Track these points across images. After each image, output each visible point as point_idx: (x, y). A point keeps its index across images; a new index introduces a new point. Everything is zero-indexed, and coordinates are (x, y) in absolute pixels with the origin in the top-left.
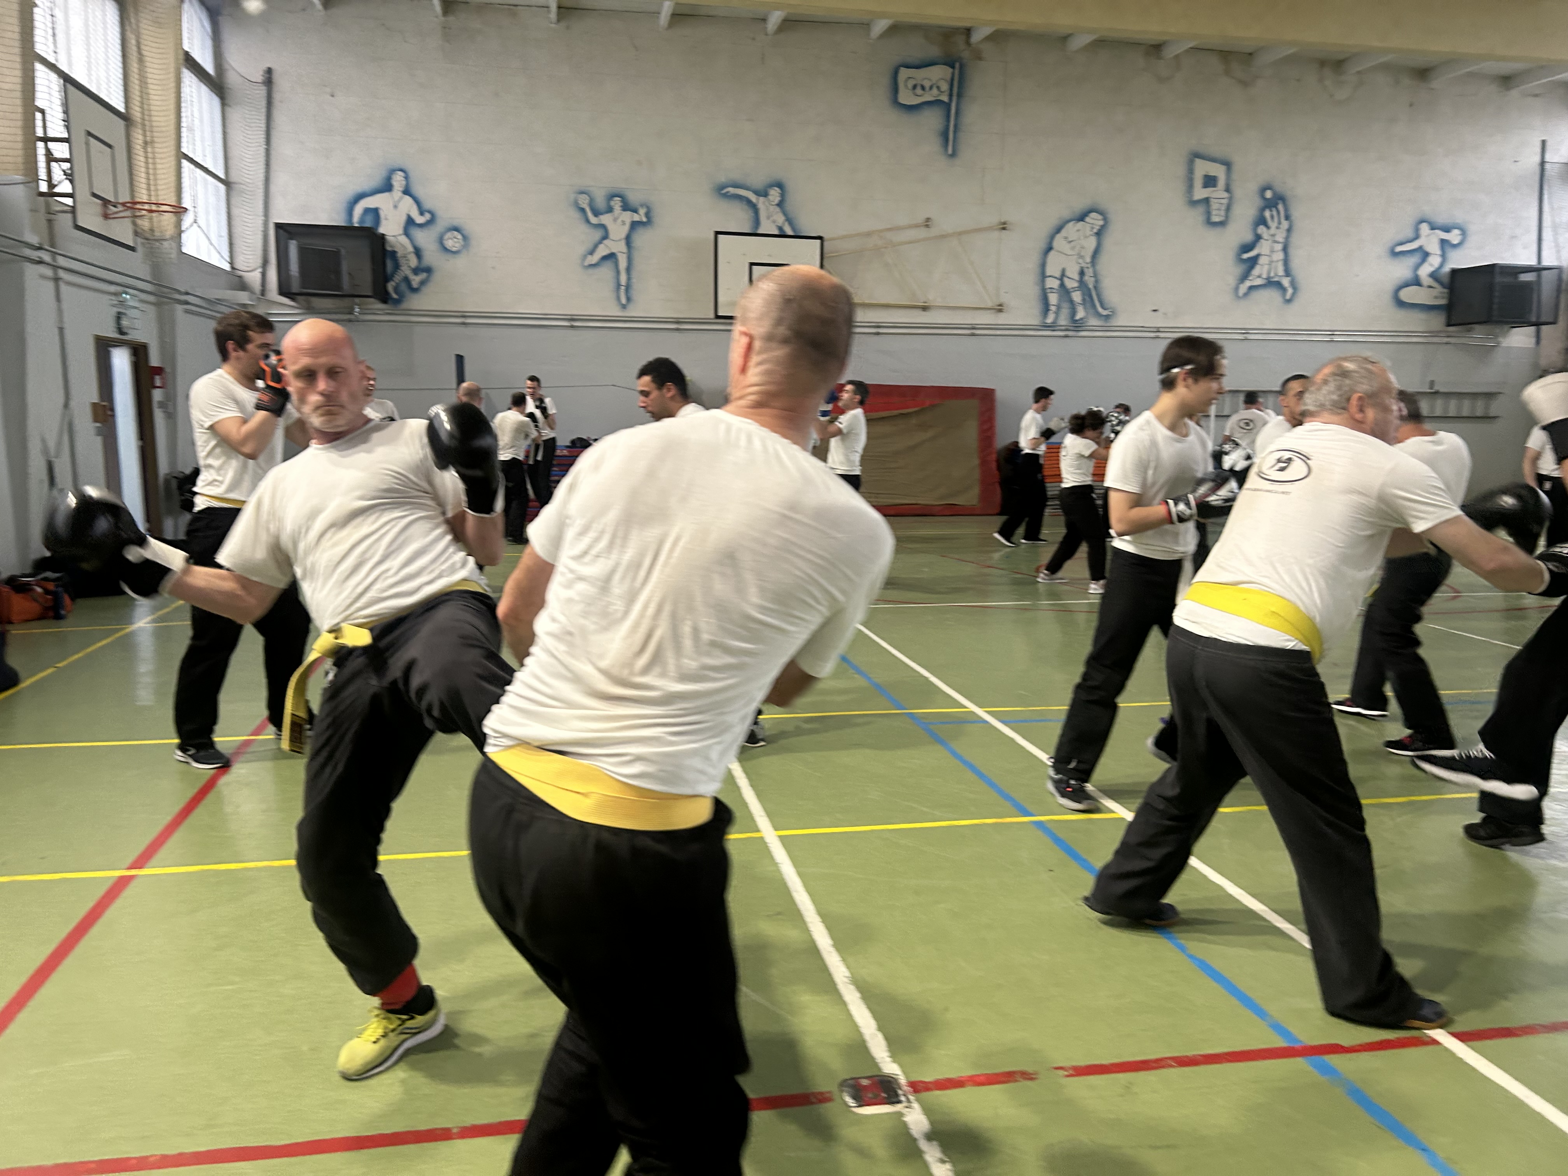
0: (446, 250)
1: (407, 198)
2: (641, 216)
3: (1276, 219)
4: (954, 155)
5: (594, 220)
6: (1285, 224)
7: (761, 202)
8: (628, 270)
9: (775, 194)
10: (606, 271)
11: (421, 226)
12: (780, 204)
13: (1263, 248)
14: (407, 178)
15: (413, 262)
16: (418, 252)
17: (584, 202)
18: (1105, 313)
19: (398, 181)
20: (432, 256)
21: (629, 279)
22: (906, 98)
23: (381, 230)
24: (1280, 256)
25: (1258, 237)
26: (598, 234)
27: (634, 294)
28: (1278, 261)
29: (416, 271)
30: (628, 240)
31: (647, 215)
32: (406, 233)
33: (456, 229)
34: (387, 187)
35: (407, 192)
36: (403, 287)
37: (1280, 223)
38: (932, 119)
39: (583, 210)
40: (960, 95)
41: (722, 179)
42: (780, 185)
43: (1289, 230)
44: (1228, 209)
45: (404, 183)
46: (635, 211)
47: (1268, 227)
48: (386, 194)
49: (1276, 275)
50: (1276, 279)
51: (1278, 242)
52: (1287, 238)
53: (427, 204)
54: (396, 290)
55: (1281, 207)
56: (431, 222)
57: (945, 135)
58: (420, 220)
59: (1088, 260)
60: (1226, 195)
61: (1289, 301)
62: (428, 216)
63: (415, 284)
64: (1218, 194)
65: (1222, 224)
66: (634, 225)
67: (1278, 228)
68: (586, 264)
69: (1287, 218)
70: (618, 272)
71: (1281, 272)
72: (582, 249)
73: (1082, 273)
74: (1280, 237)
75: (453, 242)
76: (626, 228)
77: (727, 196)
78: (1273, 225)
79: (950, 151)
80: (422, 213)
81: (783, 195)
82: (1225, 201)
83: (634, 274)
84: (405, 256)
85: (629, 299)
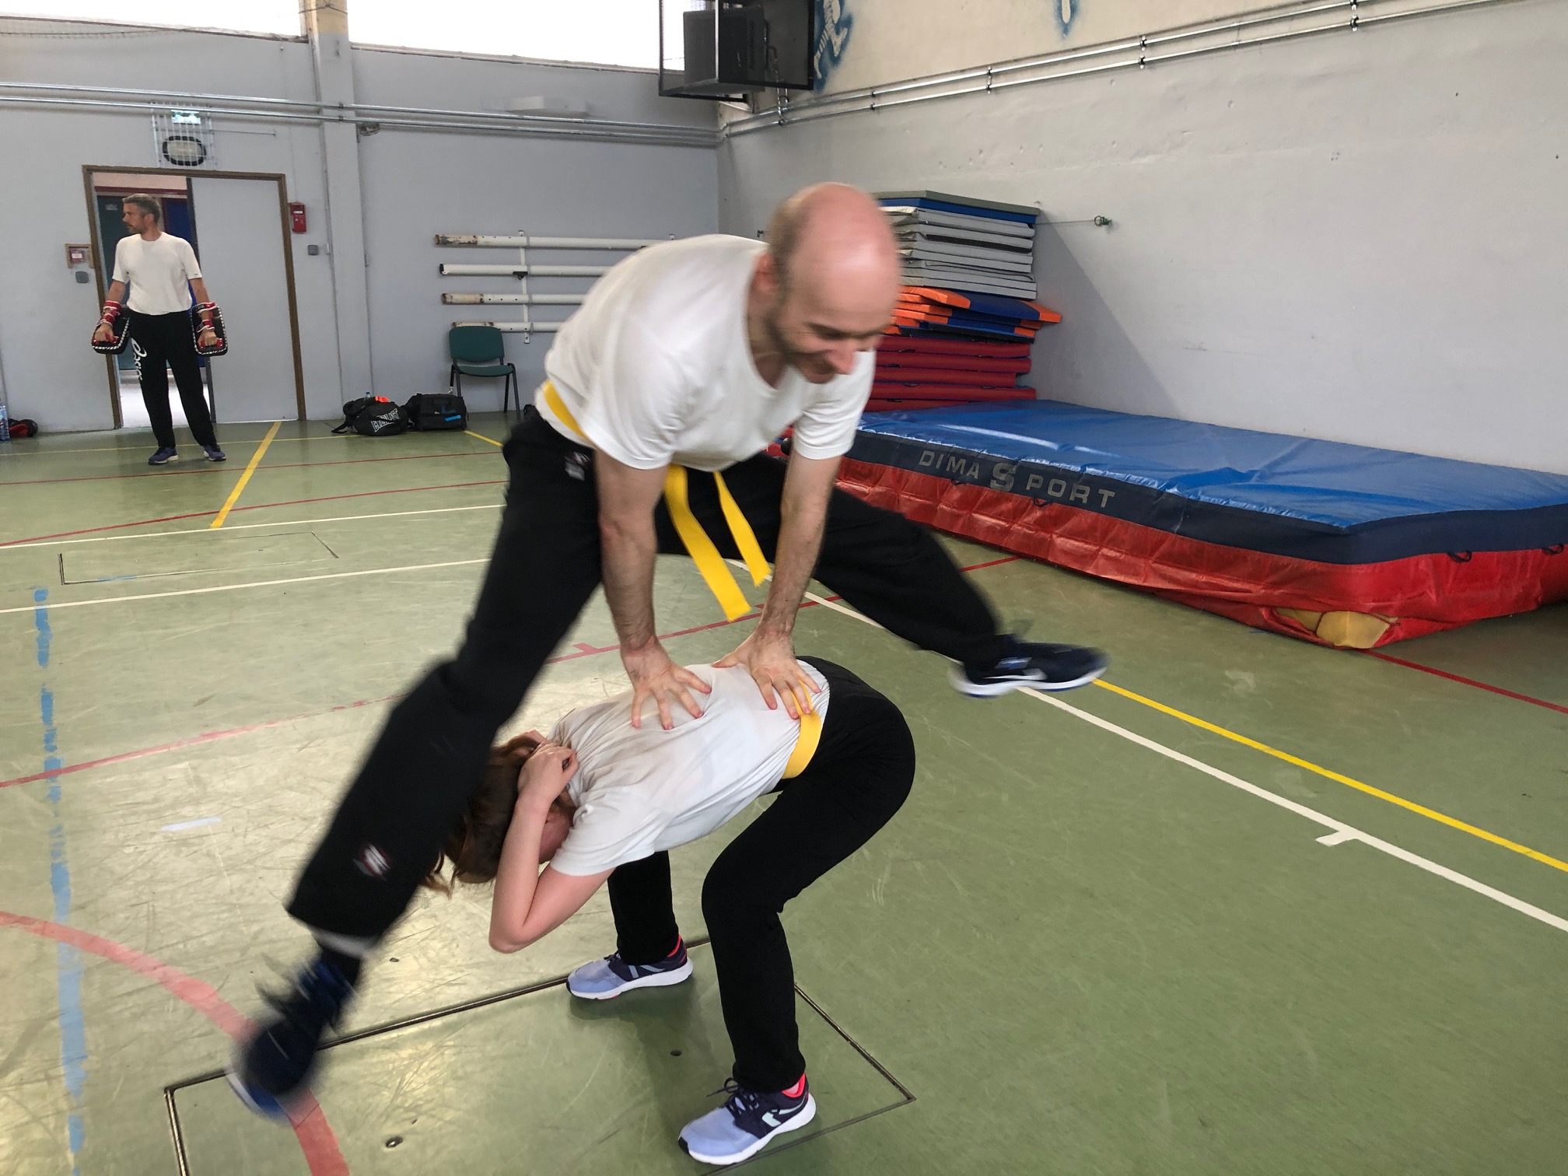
15: (837, 12)
29: (838, 27)
36: (827, 58)
54: (821, 64)
63: (836, 48)
84: (830, 6)
85: (1074, 10)
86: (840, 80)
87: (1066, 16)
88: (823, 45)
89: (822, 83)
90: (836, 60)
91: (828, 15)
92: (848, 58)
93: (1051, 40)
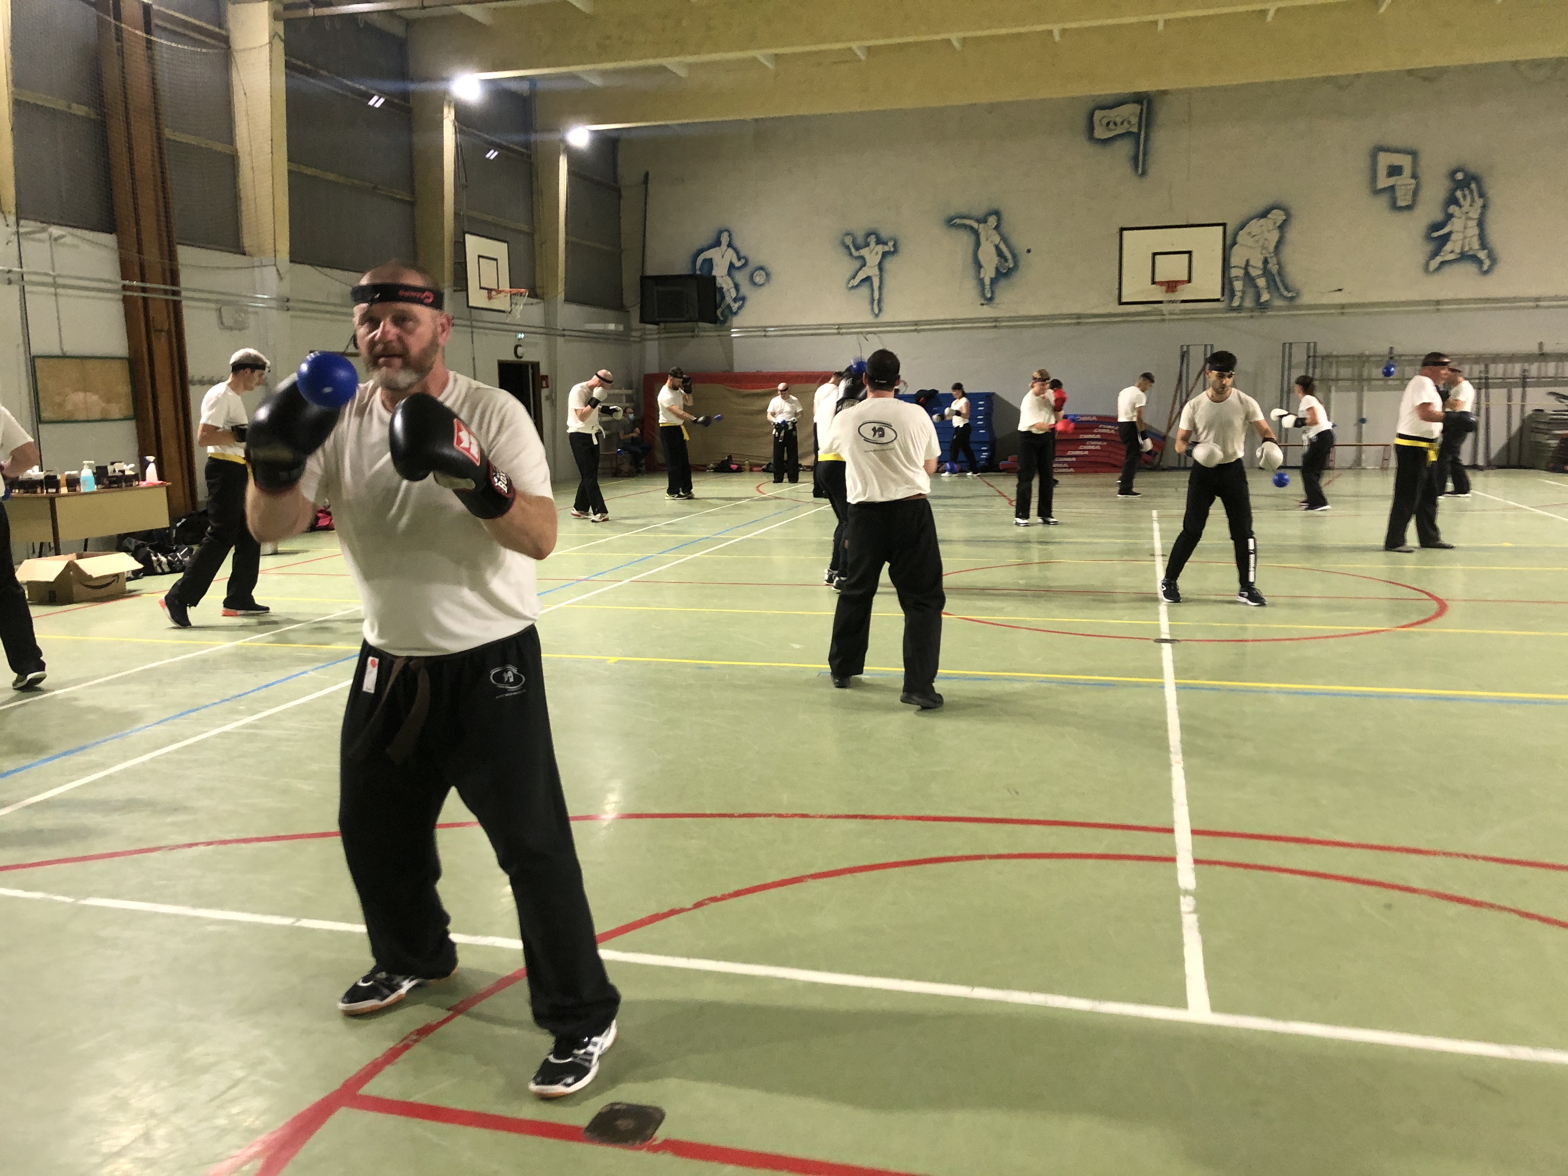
0: (755, 284)
1: (730, 251)
2: (890, 247)
3: (1469, 198)
4: (1144, 173)
5: (855, 253)
6: (1479, 202)
7: (981, 228)
8: (880, 288)
9: (992, 220)
10: (864, 290)
11: (739, 268)
12: (997, 228)
13: (1456, 225)
14: (730, 236)
15: (734, 294)
16: (737, 287)
17: (848, 241)
18: (1290, 295)
19: (725, 239)
20: (745, 289)
21: (880, 295)
22: (1100, 133)
23: (714, 273)
24: (1476, 231)
25: (1449, 217)
26: (857, 264)
27: (883, 305)
28: (1471, 237)
29: (735, 300)
30: (880, 266)
31: (894, 246)
32: (729, 274)
33: (762, 268)
34: (717, 243)
35: (730, 245)
36: (727, 312)
37: (1473, 201)
38: (1124, 148)
39: (848, 247)
40: (1148, 126)
41: (953, 214)
42: (997, 213)
43: (1484, 207)
44: (1415, 193)
45: (728, 239)
46: (886, 244)
47: (1460, 206)
48: (717, 248)
49: (1471, 249)
50: (1470, 253)
51: (1472, 219)
52: (1482, 215)
53: (742, 254)
54: (722, 313)
55: (1473, 186)
56: (745, 265)
57: (1135, 159)
58: (738, 264)
59: (1272, 249)
60: (1413, 181)
61: (1486, 273)
62: (743, 261)
63: (735, 308)
64: (1404, 181)
65: (1409, 208)
66: (885, 255)
67: (1471, 205)
68: (850, 286)
69: (1482, 195)
70: (873, 290)
71: (1476, 245)
72: (848, 275)
73: (1266, 262)
74: (1475, 214)
75: (759, 278)
76: (880, 256)
77: (953, 225)
78: (1466, 204)
79: (1140, 171)
80: (739, 259)
81: (999, 220)
82: (1413, 187)
83: (884, 291)
84: (729, 290)
85: (880, 310)
86: (736, 321)
87: (876, 311)
88: (723, 306)
89: (724, 322)
90: (736, 313)
91: (727, 294)
92: (742, 313)
93: (870, 319)
